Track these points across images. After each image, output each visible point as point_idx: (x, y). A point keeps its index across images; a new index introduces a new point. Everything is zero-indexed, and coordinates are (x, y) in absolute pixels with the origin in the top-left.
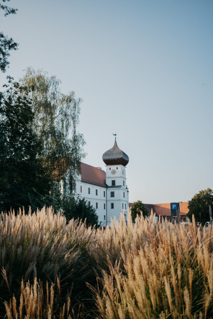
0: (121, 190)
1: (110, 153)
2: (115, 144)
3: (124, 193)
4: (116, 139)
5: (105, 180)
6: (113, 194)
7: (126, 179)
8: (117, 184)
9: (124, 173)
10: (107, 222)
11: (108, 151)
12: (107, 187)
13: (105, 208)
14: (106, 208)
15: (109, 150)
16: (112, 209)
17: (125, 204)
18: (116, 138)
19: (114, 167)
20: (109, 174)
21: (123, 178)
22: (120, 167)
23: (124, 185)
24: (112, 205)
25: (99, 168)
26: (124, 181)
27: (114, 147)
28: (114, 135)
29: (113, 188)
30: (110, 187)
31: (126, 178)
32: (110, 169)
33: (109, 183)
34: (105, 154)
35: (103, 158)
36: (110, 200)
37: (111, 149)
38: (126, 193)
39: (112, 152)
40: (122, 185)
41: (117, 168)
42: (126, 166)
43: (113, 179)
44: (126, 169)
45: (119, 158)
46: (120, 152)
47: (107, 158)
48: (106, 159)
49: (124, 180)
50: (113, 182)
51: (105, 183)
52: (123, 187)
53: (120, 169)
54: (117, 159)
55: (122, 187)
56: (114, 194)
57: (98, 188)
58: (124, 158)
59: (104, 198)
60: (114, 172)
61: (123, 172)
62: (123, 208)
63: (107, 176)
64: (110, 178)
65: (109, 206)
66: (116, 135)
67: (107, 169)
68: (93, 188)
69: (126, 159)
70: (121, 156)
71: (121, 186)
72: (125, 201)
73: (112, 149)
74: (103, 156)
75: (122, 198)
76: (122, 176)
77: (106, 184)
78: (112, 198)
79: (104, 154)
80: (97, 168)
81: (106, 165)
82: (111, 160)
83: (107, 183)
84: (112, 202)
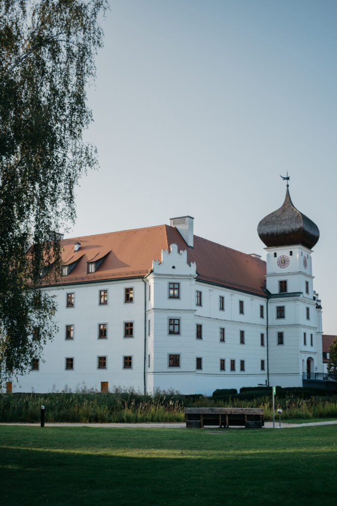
0: (299, 303)
1: (274, 218)
2: (286, 199)
3: (308, 309)
4: (289, 188)
5: (266, 281)
6: (281, 313)
7: (313, 277)
8: (290, 289)
9: (308, 265)
10: (268, 374)
11: (270, 215)
12: (268, 295)
13: (262, 344)
14: (265, 344)
15: (272, 213)
16: (281, 347)
17: (312, 335)
18: (288, 186)
19: (283, 251)
20: (272, 267)
21: (305, 274)
22: (298, 250)
23: (307, 292)
24: (281, 336)
25: (253, 256)
26: (307, 283)
27: (284, 205)
28: (284, 178)
29: (282, 299)
30: (275, 296)
31: (313, 275)
32: (275, 255)
33: (273, 287)
34: (264, 223)
35: (259, 230)
36: (274, 326)
37: (276, 211)
38: (313, 309)
39: (278, 217)
40: (304, 290)
41: (291, 253)
42: (312, 249)
43: (283, 278)
44: (312, 255)
45: (294, 228)
46: (296, 215)
47: (269, 230)
48: (265, 232)
49: (308, 279)
50: (283, 285)
51: (264, 286)
52: (305, 294)
53: (298, 255)
54: (290, 233)
55: (301, 296)
56: (284, 311)
57: (247, 298)
58: (307, 229)
59: (262, 319)
60: (283, 262)
61: (306, 263)
62: (305, 343)
63: (269, 271)
64: (274, 275)
65: (274, 339)
66: (288, 178)
67: (268, 255)
68: (233, 298)
69: (311, 232)
70: (300, 225)
71: (300, 293)
72: (310, 327)
73: (278, 210)
74: (259, 226)
75: (302, 320)
76: (303, 270)
77: (267, 291)
78: (281, 321)
79: (260, 223)
80: (249, 255)
81: (266, 247)
82: (277, 235)
83: (268, 287)
84: (280, 330)
